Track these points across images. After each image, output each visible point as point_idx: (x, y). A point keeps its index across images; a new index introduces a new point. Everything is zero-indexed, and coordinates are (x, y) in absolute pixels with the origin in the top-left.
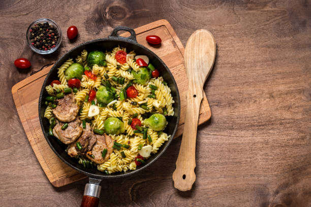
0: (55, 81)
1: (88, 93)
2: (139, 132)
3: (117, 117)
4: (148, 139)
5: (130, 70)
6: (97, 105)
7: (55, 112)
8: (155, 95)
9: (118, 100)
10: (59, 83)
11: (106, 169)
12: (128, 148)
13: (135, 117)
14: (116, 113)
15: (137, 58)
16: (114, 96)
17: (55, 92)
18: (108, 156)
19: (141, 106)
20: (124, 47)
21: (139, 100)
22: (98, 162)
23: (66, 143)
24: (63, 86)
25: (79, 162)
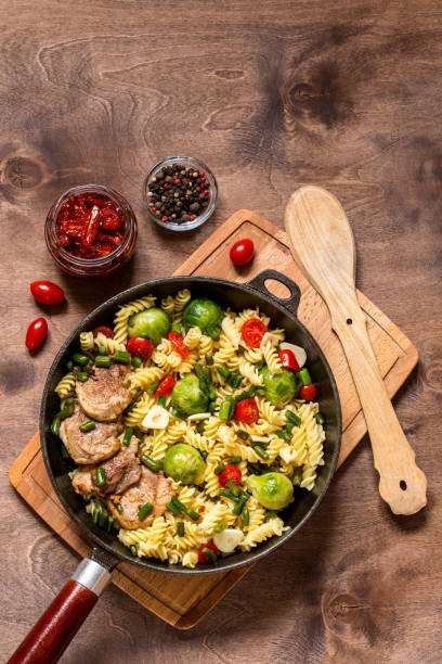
0: (104, 328)
1: (160, 377)
2: (231, 496)
3: (198, 450)
4: (242, 516)
5: (261, 365)
6: (168, 409)
7: (80, 390)
8: (291, 435)
9: (213, 415)
10: (111, 335)
11: (136, 545)
12: (196, 519)
13: (234, 462)
14: (200, 440)
15: (285, 346)
16: (207, 405)
17: (95, 351)
18: (149, 519)
19: (254, 445)
20: (267, 316)
21: (256, 432)
22: (125, 524)
23: (77, 460)
24: (117, 344)
25: (88, 508)
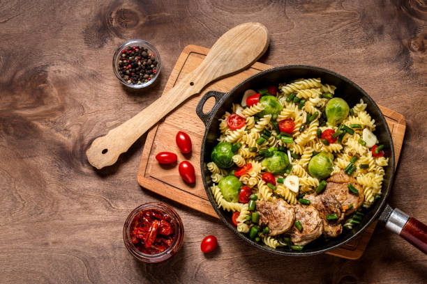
0: (233, 217)
1: (264, 182)
2: (341, 136)
3: (312, 157)
5: (258, 116)
7: (275, 233)
8: (303, 98)
9: (288, 149)
10: (238, 213)
11: (374, 195)
12: (356, 157)
13: (320, 135)
14: (306, 156)
15: (244, 104)
17: (249, 222)
18: (357, 187)
20: (225, 113)
22: (360, 203)
23: (321, 233)
24: (244, 209)
25: (350, 227)
